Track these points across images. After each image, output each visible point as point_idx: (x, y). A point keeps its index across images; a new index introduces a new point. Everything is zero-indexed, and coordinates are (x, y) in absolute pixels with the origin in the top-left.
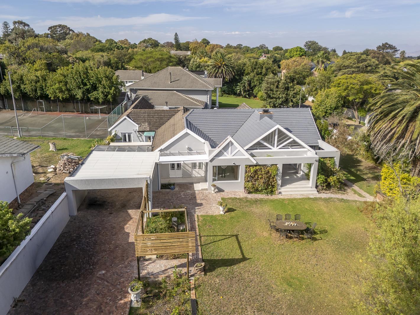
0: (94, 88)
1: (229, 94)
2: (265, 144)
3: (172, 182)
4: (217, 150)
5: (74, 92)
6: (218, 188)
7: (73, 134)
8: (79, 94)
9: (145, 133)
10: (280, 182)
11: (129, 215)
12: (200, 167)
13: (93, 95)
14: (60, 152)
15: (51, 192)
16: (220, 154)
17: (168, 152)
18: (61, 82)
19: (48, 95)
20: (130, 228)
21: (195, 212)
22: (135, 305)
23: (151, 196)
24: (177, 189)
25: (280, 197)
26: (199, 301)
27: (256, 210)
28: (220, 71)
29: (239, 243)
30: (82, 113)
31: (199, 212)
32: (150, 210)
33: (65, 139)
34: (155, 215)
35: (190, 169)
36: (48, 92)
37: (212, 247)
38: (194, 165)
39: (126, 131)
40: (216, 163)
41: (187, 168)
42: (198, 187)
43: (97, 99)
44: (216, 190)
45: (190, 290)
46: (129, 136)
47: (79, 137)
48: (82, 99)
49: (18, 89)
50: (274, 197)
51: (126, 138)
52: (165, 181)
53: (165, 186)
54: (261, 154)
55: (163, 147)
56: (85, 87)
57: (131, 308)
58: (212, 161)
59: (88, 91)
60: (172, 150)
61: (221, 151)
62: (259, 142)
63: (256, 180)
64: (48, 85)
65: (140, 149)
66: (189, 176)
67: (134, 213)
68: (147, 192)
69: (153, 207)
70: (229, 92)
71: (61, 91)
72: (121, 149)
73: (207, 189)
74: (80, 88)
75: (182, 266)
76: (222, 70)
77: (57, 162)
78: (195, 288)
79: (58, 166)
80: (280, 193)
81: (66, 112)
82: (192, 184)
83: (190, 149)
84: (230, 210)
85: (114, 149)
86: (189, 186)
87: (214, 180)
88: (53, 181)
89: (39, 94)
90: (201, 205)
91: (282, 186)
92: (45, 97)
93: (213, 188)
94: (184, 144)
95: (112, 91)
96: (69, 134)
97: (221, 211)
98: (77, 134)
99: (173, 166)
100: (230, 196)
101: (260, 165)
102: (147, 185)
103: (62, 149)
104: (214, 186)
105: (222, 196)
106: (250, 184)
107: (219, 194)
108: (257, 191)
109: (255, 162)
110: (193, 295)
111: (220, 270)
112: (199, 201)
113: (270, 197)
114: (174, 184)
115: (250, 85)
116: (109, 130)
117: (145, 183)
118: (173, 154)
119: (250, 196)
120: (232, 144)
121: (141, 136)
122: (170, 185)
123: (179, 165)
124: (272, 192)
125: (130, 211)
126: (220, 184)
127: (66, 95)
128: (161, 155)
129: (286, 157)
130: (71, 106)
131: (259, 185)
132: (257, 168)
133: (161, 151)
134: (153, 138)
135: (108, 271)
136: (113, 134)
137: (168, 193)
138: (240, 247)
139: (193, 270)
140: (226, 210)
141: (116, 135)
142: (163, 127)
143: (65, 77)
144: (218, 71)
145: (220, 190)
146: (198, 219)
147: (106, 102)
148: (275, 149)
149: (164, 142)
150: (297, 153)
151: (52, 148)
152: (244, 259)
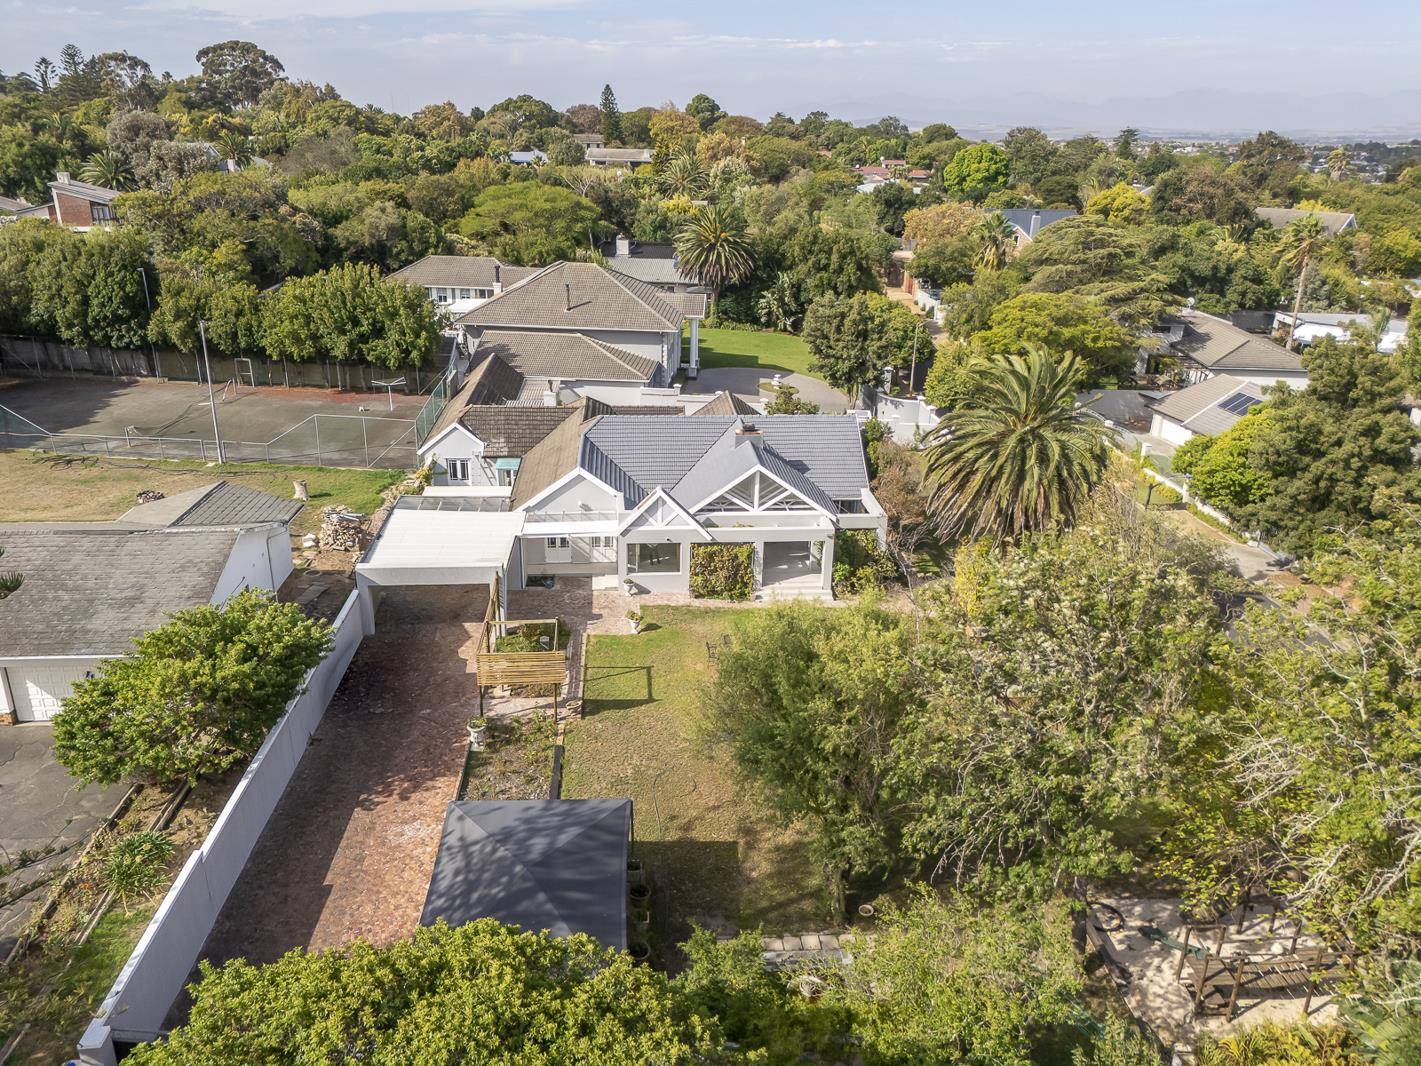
0: (378, 331)
1: (739, 321)
2: (735, 500)
3: (550, 572)
4: (635, 513)
5: (326, 341)
6: (637, 586)
7: (336, 456)
8: (340, 347)
9: (499, 461)
10: (759, 577)
11: (466, 632)
12: (608, 544)
13: (376, 349)
14: (317, 502)
15: (323, 589)
16: (640, 521)
17: (541, 512)
18: (296, 317)
19: (263, 349)
20: (467, 651)
21: (585, 630)
22: (475, 747)
23: (504, 599)
24: (557, 587)
25: (757, 604)
26: (567, 747)
27: (700, 627)
28: (713, 257)
29: (650, 678)
30: (345, 391)
31: (592, 630)
32: (502, 623)
33: (320, 469)
34: (511, 632)
35: (587, 548)
36: (264, 342)
37: (603, 683)
38: (596, 541)
39: (458, 455)
40: (632, 538)
41: (581, 544)
42: (599, 583)
43: (382, 361)
44: (634, 590)
45: (556, 735)
46: (464, 467)
47: (350, 464)
48: (347, 362)
49: (191, 330)
50: (745, 605)
51: (455, 472)
52: (536, 571)
53: (533, 581)
54: (727, 522)
55: (532, 502)
56: (357, 330)
57: (471, 753)
58: (624, 533)
59: (364, 338)
60: (550, 509)
61: (642, 515)
62: (722, 497)
63: (711, 573)
64: (265, 324)
65: (488, 505)
66: (587, 561)
67: (474, 628)
68: (498, 591)
69: (509, 617)
70: (738, 315)
71: (297, 340)
72: (449, 505)
73: (616, 589)
74: (343, 332)
75: (549, 706)
76: (719, 255)
77: (317, 528)
78: (565, 733)
79: (321, 536)
80: (758, 597)
81: (304, 386)
82: (590, 577)
83: (586, 508)
84: (650, 627)
85: (434, 504)
86: (583, 581)
87: (630, 570)
88: (319, 565)
89: (243, 345)
90: (599, 616)
91: (764, 585)
92: (258, 354)
93: (626, 587)
94: (574, 499)
95: (421, 342)
96: (326, 456)
97: (631, 628)
98: (345, 455)
99: (552, 542)
100: (659, 602)
101: (718, 544)
102: (498, 580)
103: (321, 496)
104: (630, 582)
105: (643, 602)
106: (700, 579)
107: (638, 597)
108: (713, 593)
109: (709, 539)
110: (559, 741)
111: (606, 713)
112: (596, 611)
113: (736, 605)
114: (552, 577)
115: (796, 296)
116: (420, 452)
117: (494, 577)
118: (553, 518)
119: (697, 603)
120: (664, 502)
121: (490, 465)
122: (545, 578)
123: (563, 541)
124: (743, 596)
125: (467, 625)
126: (642, 578)
127: (309, 349)
128: (528, 520)
129: (776, 528)
130: (316, 373)
131: (719, 579)
132: (715, 548)
133: (527, 510)
134: (517, 473)
135: (434, 710)
136: (428, 462)
137: (539, 594)
138: (650, 685)
139: (564, 712)
140: (640, 627)
141: (434, 463)
142: (538, 448)
143: (304, 302)
144: (707, 257)
145: (643, 591)
146: (588, 641)
147: (404, 365)
148: (756, 511)
149: (534, 491)
150: (799, 521)
151: (299, 493)
152: (651, 700)
